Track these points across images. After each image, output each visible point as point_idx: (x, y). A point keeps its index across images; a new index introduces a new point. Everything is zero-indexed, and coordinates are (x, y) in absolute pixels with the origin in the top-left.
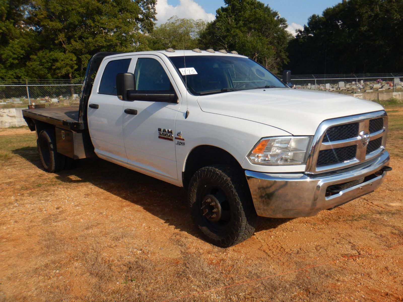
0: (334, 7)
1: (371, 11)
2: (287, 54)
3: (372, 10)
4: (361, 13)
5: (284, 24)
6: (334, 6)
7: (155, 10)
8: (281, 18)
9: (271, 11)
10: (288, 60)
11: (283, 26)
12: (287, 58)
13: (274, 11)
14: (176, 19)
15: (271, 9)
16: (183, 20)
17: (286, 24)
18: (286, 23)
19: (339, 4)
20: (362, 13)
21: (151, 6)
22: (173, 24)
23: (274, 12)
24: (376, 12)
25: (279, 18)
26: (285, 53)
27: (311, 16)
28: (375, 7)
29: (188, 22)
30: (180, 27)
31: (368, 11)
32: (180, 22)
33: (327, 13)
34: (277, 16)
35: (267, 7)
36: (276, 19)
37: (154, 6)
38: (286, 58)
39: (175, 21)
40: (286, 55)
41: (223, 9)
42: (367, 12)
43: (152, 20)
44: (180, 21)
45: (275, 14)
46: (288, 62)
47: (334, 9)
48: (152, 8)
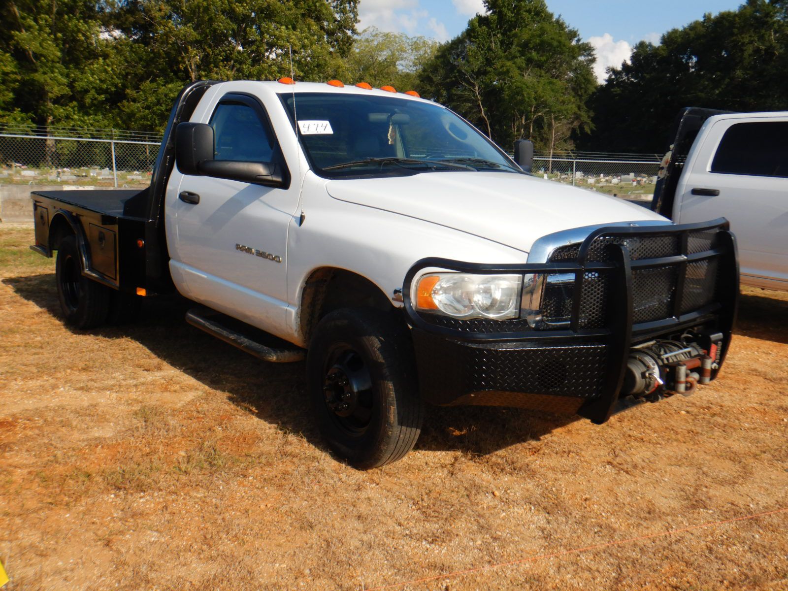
0: (685, 29)
1: (758, 41)
2: (592, 114)
3: (761, 38)
4: (740, 44)
5: (589, 55)
6: (686, 26)
7: (357, 15)
8: (583, 44)
9: (566, 27)
10: (593, 126)
11: (587, 58)
12: (591, 122)
13: (571, 28)
14: (374, 33)
15: (567, 24)
16: (386, 35)
17: (593, 55)
18: (594, 52)
19: (696, 23)
20: (743, 44)
21: (350, 7)
22: (368, 42)
23: (570, 31)
24: (768, 44)
25: (581, 43)
26: (587, 112)
27: (638, 44)
28: (768, 32)
29: (397, 39)
30: (379, 48)
31: (753, 41)
32: (381, 39)
33: (669, 40)
34: (576, 39)
35: (557, 21)
36: (574, 43)
37: (355, 7)
38: (589, 121)
39: (372, 38)
40: (589, 117)
41: (481, 20)
42: (751, 42)
43: (349, 33)
44: (382, 37)
45: (573, 34)
46: (591, 130)
47: (685, 33)
48: (350, 11)
